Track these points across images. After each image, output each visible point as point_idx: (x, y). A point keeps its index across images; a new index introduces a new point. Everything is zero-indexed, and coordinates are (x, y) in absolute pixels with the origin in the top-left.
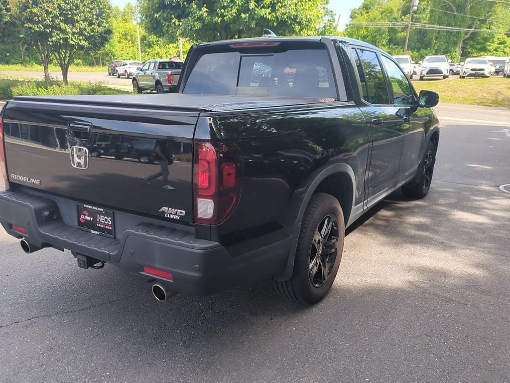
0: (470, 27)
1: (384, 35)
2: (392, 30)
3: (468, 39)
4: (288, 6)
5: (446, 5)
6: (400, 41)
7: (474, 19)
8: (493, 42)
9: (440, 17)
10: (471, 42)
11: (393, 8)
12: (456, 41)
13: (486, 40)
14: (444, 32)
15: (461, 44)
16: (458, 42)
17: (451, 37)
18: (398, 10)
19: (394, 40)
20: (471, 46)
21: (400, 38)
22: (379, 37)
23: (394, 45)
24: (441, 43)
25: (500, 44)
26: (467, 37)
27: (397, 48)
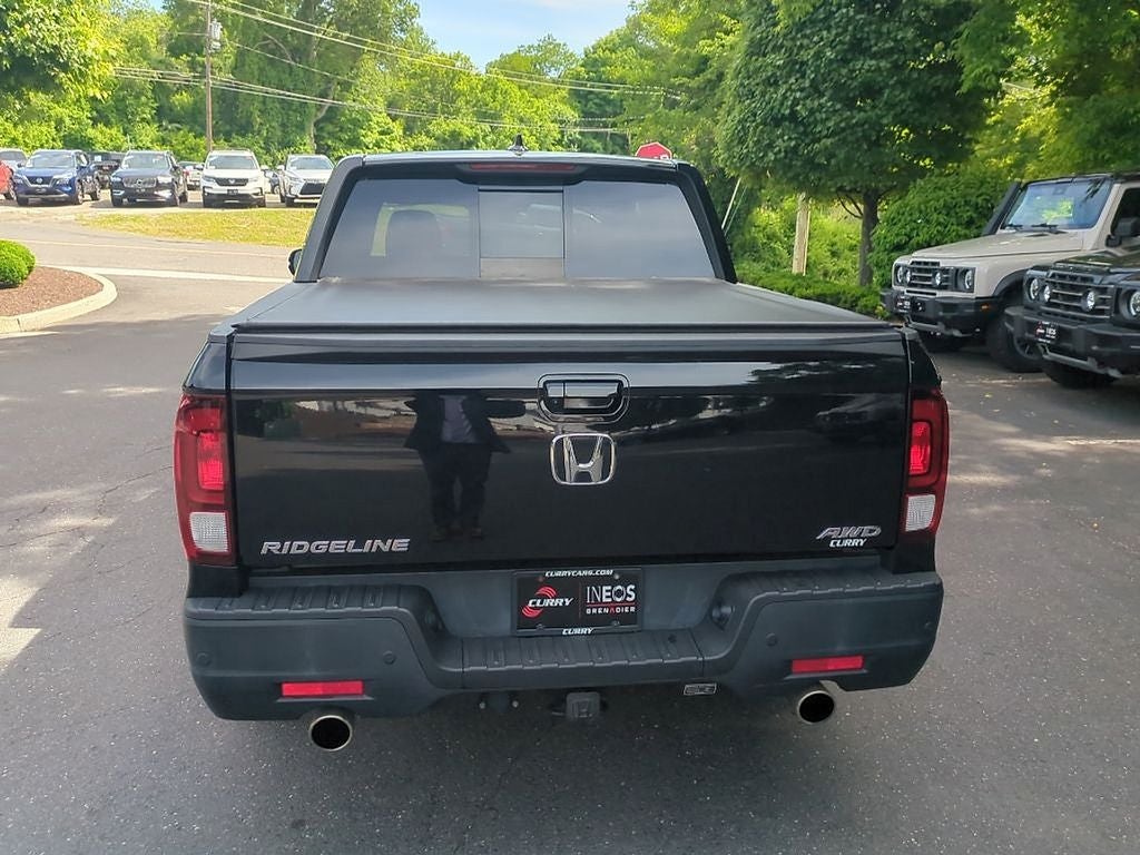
0: (324, 95)
1: (143, 99)
2: (160, 89)
3: (325, 119)
4: (36, 21)
5: (267, 45)
6: (183, 113)
7: (329, 81)
8: (370, 129)
9: (261, 70)
10: (330, 128)
11: (145, 35)
12: (302, 123)
13: (357, 124)
14: (274, 102)
15: (312, 130)
16: (306, 123)
17: (291, 113)
18: (159, 42)
19: (168, 112)
20: (331, 135)
21: (182, 108)
22: (131, 102)
23: (170, 122)
24: (273, 124)
25: (382, 133)
26: (320, 115)
27: (179, 129)
